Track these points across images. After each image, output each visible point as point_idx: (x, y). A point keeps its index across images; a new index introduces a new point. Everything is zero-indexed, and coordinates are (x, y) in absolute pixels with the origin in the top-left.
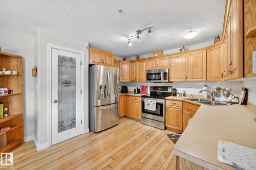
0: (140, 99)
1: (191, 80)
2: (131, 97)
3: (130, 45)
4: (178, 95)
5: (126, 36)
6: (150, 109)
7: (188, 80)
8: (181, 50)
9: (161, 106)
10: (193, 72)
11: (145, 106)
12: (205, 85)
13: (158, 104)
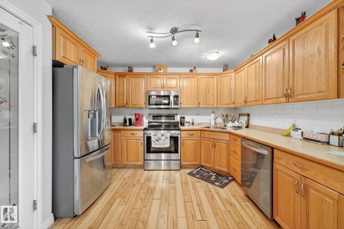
0: (141, 133)
1: (204, 106)
2: (122, 132)
3: (152, 46)
4: (187, 124)
5: (151, 29)
6: (162, 146)
7: (201, 106)
8: (191, 71)
9: (175, 140)
10: (206, 97)
11: (153, 143)
12: (213, 112)
13: (171, 137)
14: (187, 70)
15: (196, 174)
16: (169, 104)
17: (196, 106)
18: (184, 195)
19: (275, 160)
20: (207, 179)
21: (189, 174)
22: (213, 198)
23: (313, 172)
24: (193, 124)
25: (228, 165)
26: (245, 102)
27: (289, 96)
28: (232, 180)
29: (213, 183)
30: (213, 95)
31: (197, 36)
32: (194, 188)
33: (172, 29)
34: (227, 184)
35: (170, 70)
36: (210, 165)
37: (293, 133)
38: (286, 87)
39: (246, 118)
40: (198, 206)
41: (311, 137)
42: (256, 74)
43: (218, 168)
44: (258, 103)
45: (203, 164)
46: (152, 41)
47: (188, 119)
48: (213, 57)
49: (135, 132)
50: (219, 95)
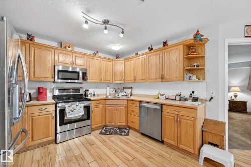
1: (104, 81)
4: (90, 95)
7: (102, 81)
8: (95, 54)
9: (87, 109)
10: (106, 75)
11: (67, 114)
12: (108, 86)
13: (85, 107)
14: (91, 52)
15: (106, 132)
16: (78, 79)
17: (99, 81)
18: (110, 149)
19: (163, 110)
20: (116, 134)
21: (100, 134)
22: (128, 143)
23: (183, 112)
24: (94, 95)
25: (127, 121)
26: (134, 80)
27: (162, 78)
28: (129, 129)
29: (120, 134)
30: (110, 74)
31: (123, 33)
32: (112, 142)
33: (105, 20)
34: (128, 132)
35: (76, 49)
36: (114, 124)
37: (160, 97)
38: (161, 73)
39: (130, 90)
40: (124, 152)
41: (169, 98)
42: (142, 64)
43: (119, 124)
44: (144, 81)
45: (108, 124)
46: (86, 22)
47: (91, 91)
48: (117, 48)
49: (43, 107)
50: (114, 74)
